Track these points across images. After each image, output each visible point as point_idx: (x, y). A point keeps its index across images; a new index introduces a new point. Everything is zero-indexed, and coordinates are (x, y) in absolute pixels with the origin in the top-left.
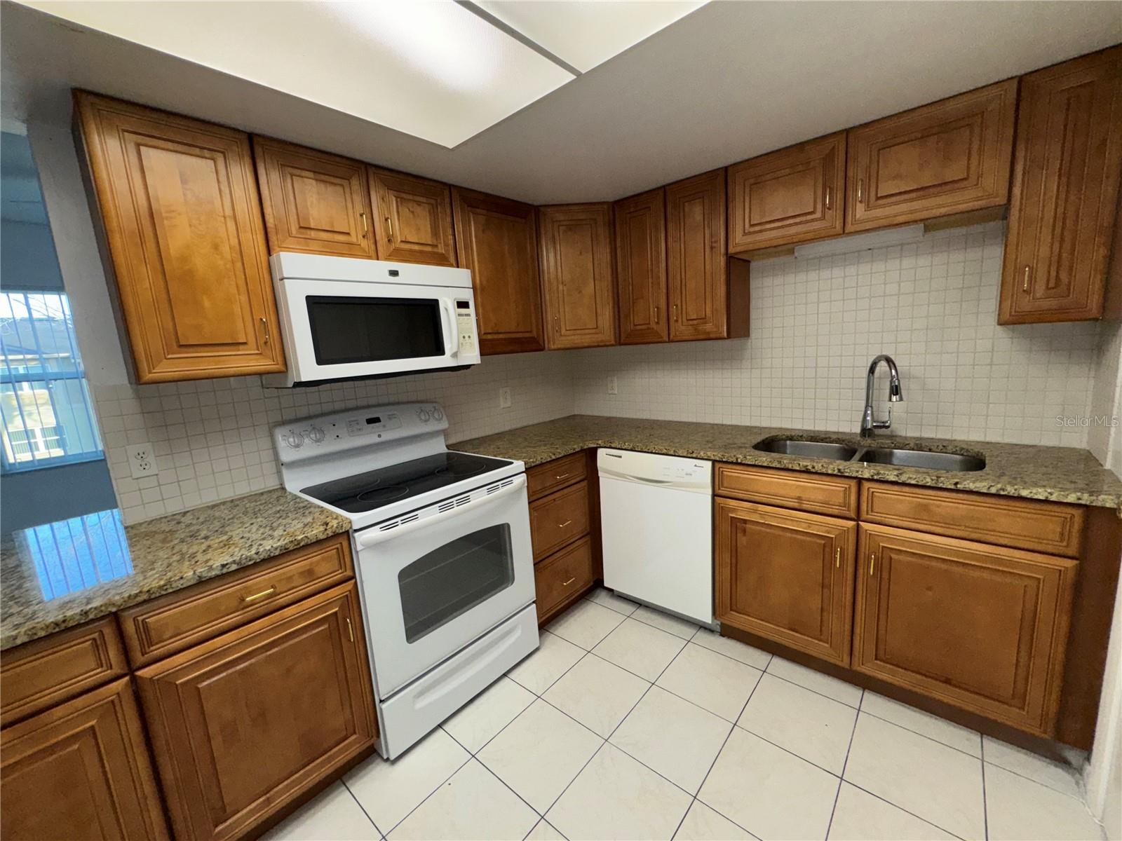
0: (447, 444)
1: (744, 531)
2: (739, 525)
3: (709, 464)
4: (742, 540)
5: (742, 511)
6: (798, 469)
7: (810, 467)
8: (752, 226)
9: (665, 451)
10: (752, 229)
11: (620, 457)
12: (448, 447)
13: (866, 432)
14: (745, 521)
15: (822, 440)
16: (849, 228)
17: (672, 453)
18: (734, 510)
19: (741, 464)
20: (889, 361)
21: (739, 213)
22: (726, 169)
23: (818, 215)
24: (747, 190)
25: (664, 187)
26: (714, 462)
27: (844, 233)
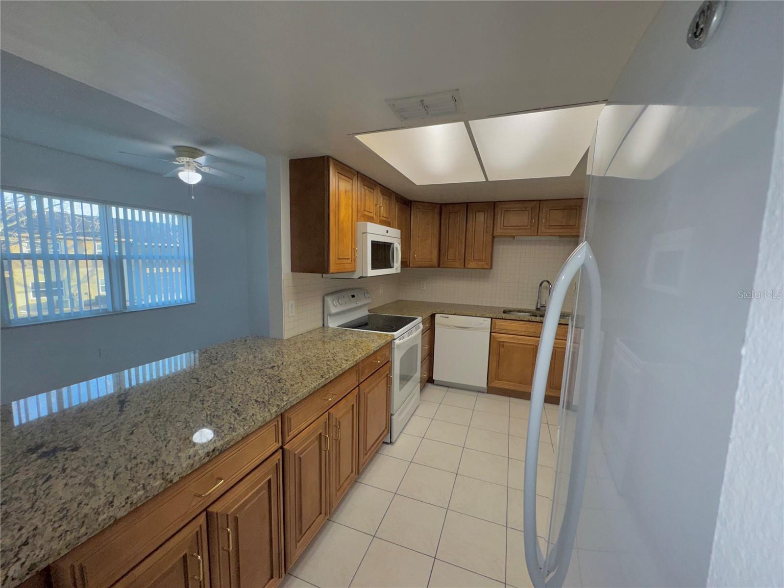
0: (369, 309)
1: (503, 346)
2: (501, 344)
3: (490, 319)
4: (502, 350)
5: (503, 337)
6: (526, 320)
7: (530, 319)
8: (504, 226)
9: (470, 315)
10: (504, 228)
11: (448, 318)
12: (369, 311)
13: (537, 309)
14: (504, 342)
15: (522, 312)
16: (539, 234)
17: (474, 315)
18: (500, 338)
19: (504, 319)
20: (548, 282)
21: (499, 220)
22: (495, 203)
23: (529, 227)
24: (503, 212)
25: (467, 203)
26: (492, 318)
27: (537, 235)
